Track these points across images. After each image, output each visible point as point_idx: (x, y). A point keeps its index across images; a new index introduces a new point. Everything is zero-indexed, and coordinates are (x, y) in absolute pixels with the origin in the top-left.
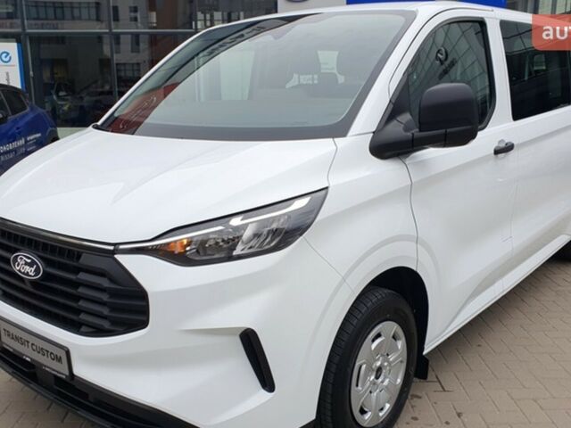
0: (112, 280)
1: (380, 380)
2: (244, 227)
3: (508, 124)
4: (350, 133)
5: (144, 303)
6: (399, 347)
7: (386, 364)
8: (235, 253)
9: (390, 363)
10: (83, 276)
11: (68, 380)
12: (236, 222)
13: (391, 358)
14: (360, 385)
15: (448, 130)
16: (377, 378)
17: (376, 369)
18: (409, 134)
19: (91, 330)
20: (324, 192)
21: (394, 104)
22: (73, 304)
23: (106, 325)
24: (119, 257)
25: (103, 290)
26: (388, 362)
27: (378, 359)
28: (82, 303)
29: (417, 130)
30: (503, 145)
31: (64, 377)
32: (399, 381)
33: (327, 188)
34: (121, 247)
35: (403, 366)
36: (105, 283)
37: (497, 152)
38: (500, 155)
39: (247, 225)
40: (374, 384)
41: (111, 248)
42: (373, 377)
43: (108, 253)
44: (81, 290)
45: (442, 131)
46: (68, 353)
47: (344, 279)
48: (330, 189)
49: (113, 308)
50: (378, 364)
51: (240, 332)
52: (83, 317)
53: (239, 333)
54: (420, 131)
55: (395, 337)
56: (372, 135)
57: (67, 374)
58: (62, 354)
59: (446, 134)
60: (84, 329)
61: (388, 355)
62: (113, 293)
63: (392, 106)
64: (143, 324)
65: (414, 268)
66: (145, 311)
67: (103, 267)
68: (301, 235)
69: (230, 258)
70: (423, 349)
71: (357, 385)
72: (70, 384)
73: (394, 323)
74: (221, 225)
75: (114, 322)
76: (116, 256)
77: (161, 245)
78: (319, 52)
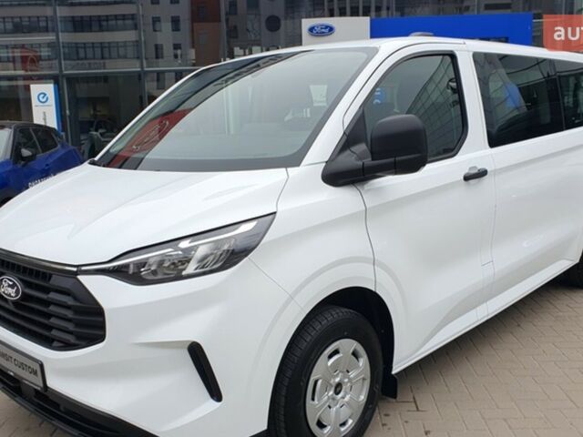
0: (75, 298)
1: (340, 396)
2: (194, 248)
3: (484, 151)
4: (303, 163)
5: (101, 319)
6: (361, 365)
7: (346, 380)
8: (184, 273)
9: (350, 380)
10: (53, 296)
11: (43, 392)
12: (184, 244)
13: (352, 374)
14: (316, 398)
15: (398, 159)
16: (337, 393)
17: (334, 385)
18: (360, 163)
19: (61, 345)
20: (271, 217)
21: (348, 136)
22: (45, 321)
23: (71, 339)
24: (81, 278)
25: (68, 307)
26: (348, 378)
27: (337, 375)
28: (53, 321)
29: (370, 159)
30: (475, 171)
31: (39, 389)
32: (363, 398)
33: (275, 213)
34: (84, 268)
35: (367, 384)
36: (69, 300)
37: (467, 178)
38: (472, 182)
39: (197, 246)
40: (334, 399)
41: (75, 269)
42: (331, 393)
43: (73, 273)
44: (52, 308)
45: (392, 160)
46: (42, 366)
47: (292, 298)
48: (277, 215)
49: (78, 324)
50: (337, 380)
51: (188, 344)
52: (54, 333)
53: (187, 346)
54: (373, 160)
55: (355, 354)
56: (324, 164)
57: (42, 385)
58: (37, 367)
59: (395, 162)
60: (55, 344)
61: (348, 372)
62: (76, 310)
63: (345, 137)
64: (101, 338)
65: (373, 289)
66: (102, 326)
67: (68, 287)
68: (246, 256)
69: (180, 277)
70: (391, 368)
71: (313, 399)
72: (44, 395)
73: (354, 341)
74: (170, 247)
75: (79, 337)
76: (79, 277)
77: (119, 266)
78: (312, 87)
